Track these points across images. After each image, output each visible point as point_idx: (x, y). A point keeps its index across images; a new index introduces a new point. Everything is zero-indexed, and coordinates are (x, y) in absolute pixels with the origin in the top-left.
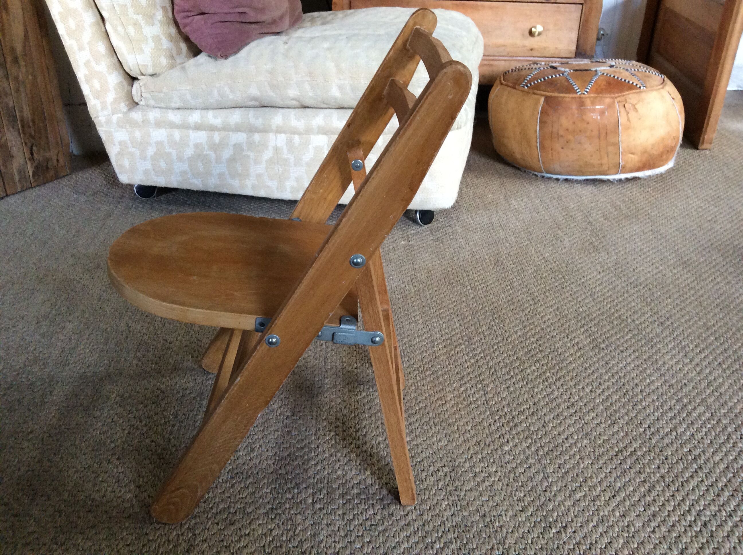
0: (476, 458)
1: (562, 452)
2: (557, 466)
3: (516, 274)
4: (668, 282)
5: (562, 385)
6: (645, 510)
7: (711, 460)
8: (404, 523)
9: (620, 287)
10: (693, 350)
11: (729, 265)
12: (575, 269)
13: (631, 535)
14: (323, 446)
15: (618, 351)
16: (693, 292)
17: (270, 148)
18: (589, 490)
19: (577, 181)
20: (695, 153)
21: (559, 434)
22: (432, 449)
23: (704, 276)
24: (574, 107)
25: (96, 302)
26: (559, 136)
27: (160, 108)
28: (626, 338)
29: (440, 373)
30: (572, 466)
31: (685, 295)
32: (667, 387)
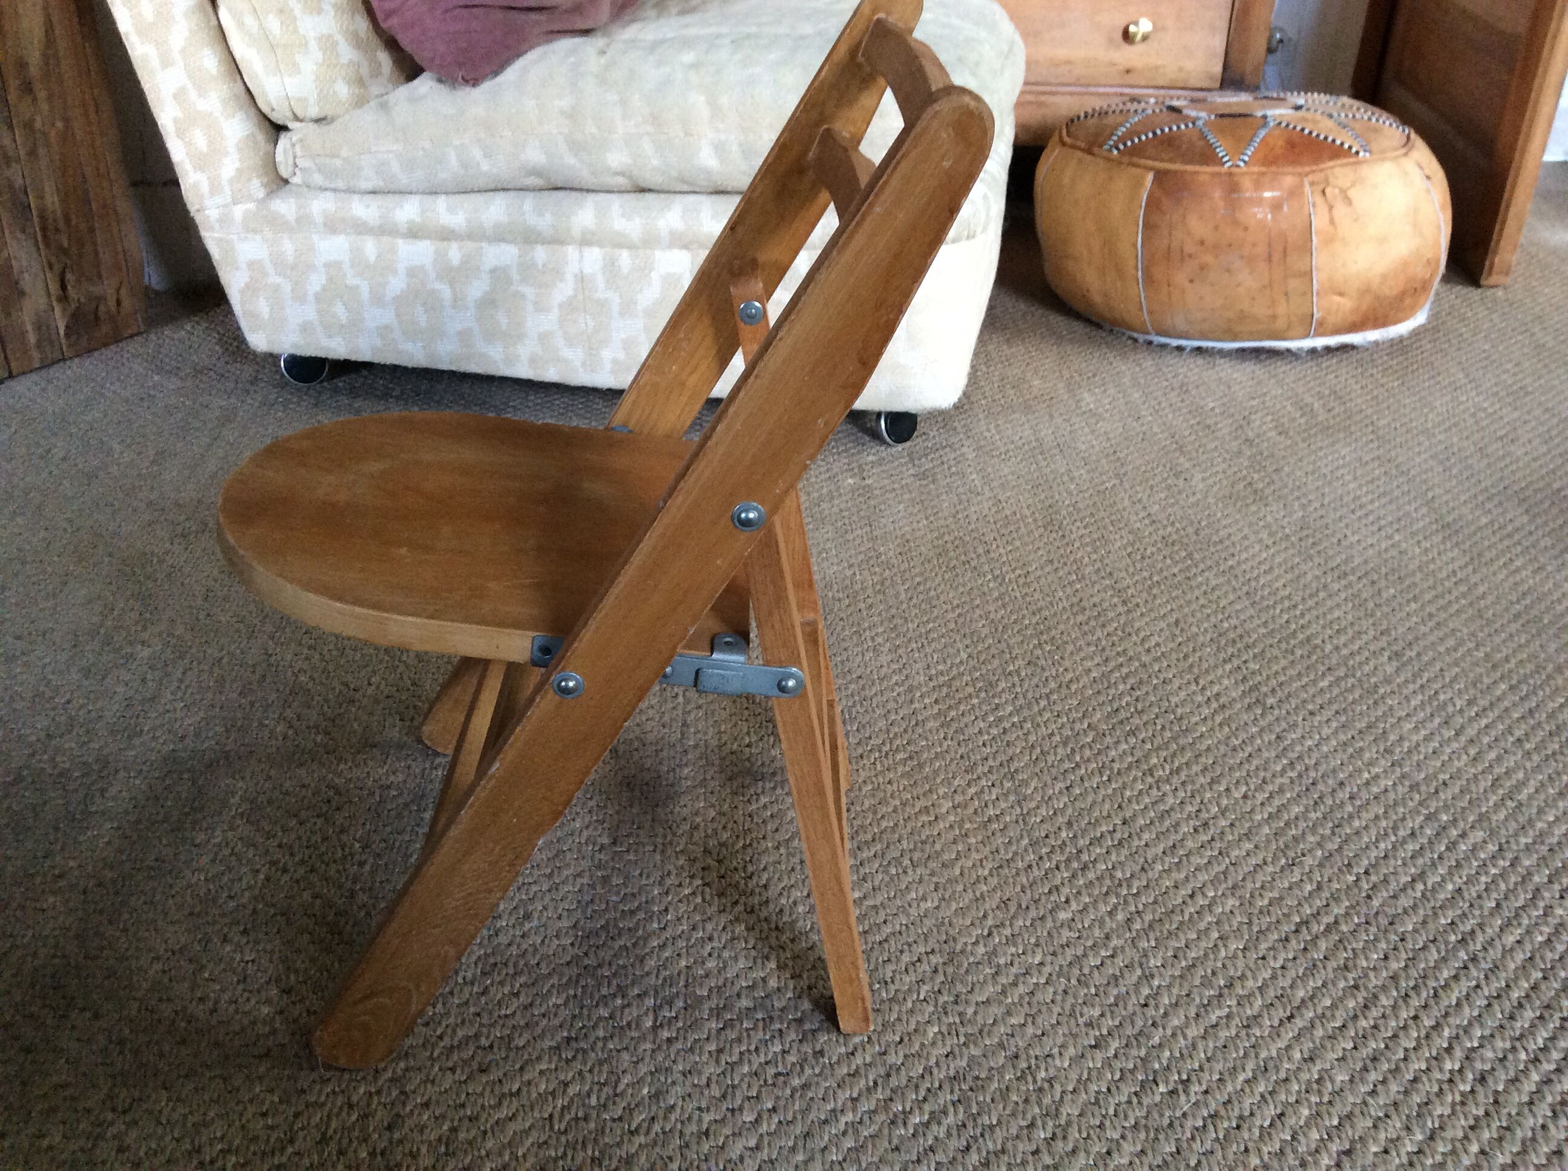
0: (999, 934)
1: (1182, 923)
2: (1170, 953)
4: (1411, 567)
5: (1183, 783)
6: (1355, 1048)
7: (1497, 943)
8: (845, 1071)
9: (1309, 577)
10: (1461, 711)
11: (1541, 532)
12: (1215, 538)
13: (1326, 1099)
14: (676, 910)
15: (1303, 713)
16: (1463, 588)
17: (569, 277)
18: (1239, 1004)
19: (1222, 353)
20: (1474, 294)
21: (1176, 887)
22: (908, 915)
23: (1488, 555)
24: (1217, 194)
25: (199, 601)
26: (1184, 256)
27: (335, 190)
28: (1321, 684)
29: (925, 756)
30: (1202, 953)
31: (1447, 596)
32: (1407, 789)
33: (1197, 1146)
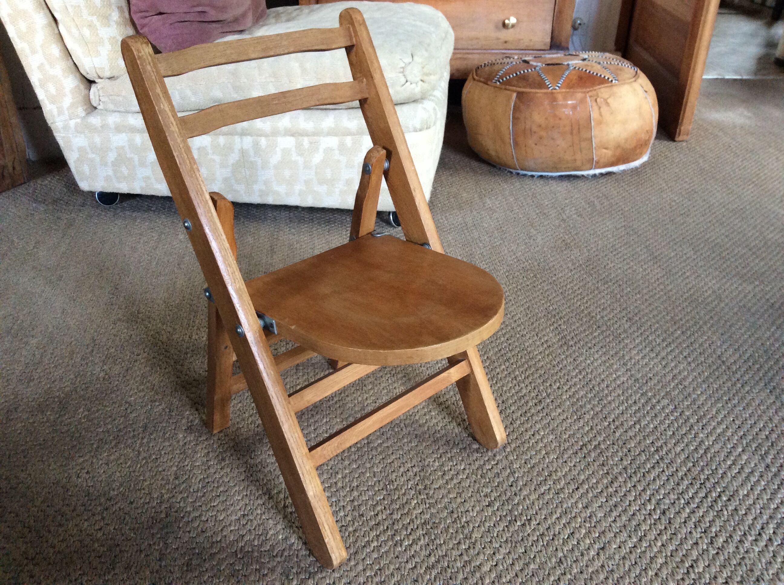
0: (445, 456)
1: (529, 447)
2: (523, 462)
4: (638, 278)
5: (530, 383)
7: (673, 451)
8: (373, 523)
9: (590, 284)
10: (659, 344)
11: (699, 259)
12: (547, 267)
13: (593, 525)
15: (586, 348)
16: (662, 287)
17: (236, 151)
18: (554, 483)
19: (552, 178)
20: (671, 144)
21: (526, 431)
23: (674, 271)
24: (546, 102)
26: (532, 133)
27: (119, 112)
28: (595, 334)
30: (537, 461)
31: (654, 291)
32: (633, 381)
33: (534, 548)
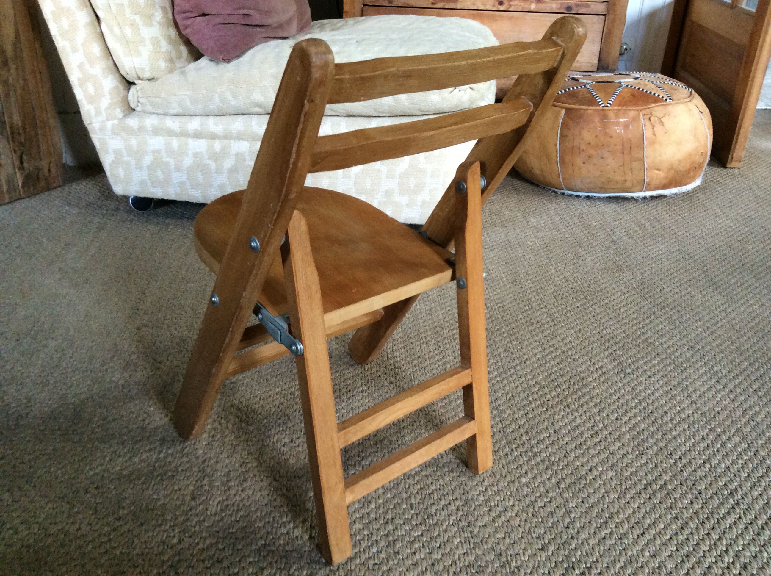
0: (491, 491)
1: (585, 484)
2: (580, 500)
3: (534, 294)
4: (697, 304)
5: (585, 412)
6: (677, 550)
7: (749, 495)
8: (411, 562)
9: (646, 308)
10: (725, 376)
12: (598, 289)
15: (645, 377)
16: (724, 314)
18: (616, 527)
19: (599, 199)
20: (723, 171)
21: (582, 465)
22: (444, 480)
23: (736, 298)
24: (597, 120)
26: (581, 151)
27: (158, 114)
28: (654, 362)
29: (452, 397)
30: (596, 500)
31: (716, 318)
32: (699, 416)
